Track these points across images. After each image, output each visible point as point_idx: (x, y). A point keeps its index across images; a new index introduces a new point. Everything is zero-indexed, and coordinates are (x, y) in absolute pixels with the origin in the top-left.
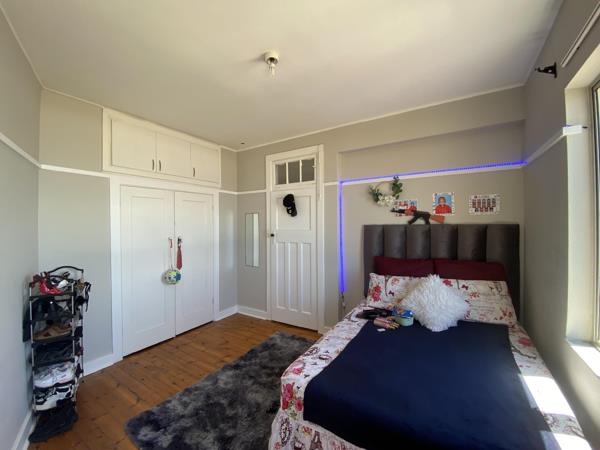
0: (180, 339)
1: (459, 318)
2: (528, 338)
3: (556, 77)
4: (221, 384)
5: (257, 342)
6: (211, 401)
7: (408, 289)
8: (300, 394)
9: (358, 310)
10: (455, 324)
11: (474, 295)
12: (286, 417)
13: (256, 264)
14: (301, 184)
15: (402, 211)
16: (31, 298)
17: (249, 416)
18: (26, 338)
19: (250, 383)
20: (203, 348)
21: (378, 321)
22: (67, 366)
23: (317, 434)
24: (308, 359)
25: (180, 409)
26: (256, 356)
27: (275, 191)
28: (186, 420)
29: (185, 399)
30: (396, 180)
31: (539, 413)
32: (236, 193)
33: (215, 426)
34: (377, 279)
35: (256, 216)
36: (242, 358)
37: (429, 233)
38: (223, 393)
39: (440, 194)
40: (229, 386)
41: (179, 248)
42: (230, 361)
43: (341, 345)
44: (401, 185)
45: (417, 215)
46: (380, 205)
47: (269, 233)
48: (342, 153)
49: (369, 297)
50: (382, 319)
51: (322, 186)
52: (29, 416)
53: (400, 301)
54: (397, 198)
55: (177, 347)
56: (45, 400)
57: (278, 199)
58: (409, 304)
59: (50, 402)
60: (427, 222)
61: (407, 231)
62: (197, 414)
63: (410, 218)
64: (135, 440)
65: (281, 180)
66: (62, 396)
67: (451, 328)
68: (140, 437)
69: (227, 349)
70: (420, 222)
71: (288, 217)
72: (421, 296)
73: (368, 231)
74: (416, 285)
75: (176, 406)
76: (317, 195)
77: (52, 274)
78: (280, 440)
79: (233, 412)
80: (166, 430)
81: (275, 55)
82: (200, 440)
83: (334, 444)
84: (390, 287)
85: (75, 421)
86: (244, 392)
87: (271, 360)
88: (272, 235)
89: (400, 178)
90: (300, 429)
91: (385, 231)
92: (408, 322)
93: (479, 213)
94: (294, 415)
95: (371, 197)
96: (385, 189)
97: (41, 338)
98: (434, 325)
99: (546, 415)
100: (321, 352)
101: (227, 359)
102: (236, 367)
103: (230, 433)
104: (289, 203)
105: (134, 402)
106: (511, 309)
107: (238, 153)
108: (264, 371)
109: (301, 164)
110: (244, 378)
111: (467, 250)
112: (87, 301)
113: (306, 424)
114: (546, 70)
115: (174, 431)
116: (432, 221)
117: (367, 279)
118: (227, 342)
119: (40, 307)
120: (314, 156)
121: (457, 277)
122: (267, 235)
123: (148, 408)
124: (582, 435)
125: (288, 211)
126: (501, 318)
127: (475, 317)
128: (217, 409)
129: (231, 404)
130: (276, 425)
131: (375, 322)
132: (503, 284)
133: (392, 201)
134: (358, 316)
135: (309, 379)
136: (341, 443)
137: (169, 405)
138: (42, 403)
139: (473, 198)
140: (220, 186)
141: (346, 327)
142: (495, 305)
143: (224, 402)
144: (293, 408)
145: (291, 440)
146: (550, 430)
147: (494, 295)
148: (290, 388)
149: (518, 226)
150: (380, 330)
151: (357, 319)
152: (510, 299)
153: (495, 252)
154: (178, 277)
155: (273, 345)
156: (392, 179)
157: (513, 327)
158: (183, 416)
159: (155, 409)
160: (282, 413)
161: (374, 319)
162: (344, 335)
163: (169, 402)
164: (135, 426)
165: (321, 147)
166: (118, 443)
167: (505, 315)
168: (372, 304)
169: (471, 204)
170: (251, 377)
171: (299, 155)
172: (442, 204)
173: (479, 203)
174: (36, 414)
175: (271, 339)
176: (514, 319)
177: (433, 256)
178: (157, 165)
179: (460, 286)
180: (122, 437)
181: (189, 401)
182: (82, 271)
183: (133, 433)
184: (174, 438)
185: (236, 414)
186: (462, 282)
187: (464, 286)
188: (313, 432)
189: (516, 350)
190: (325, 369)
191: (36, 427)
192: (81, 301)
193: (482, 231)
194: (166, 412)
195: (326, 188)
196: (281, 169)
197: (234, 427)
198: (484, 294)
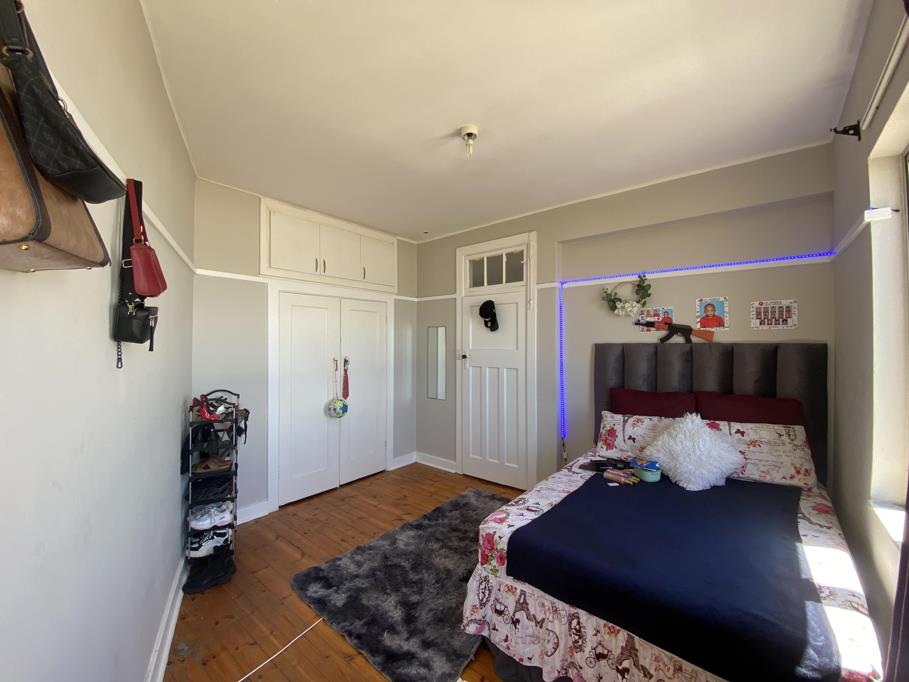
0: (345, 490)
1: (728, 473)
2: (830, 504)
3: (859, 139)
4: (401, 545)
5: (445, 499)
6: (390, 563)
7: (655, 433)
8: (503, 545)
9: (583, 460)
10: (722, 483)
11: (753, 443)
12: (485, 574)
13: (441, 395)
14: (505, 286)
15: (650, 325)
16: (191, 424)
17: (437, 582)
18: (184, 469)
19: (436, 546)
20: (374, 503)
21: (609, 474)
22: (224, 507)
23: (523, 593)
24: (513, 510)
25: (353, 568)
26: (444, 516)
27: (469, 297)
28: (362, 581)
29: (358, 558)
30: (642, 280)
31: (813, 584)
32: (416, 300)
33: (396, 590)
34: (611, 420)
35: (441, 331)
36: (425, 517)
37: (690, 355)
38: (404, 554)
39: (708, 300)
40: (412, 548)
41: (346, 371)
42: (410, 519)
43: (556, 498)
44: (649, 286)
45: (674, 329)
46: (618, 315)
47: (459, 354)
48: (562, 242)
49: (600, 444)
50: (616, 472)
51: (534, 288)
52: (182, 563)
53: (642, 449)
54: (644, 304)
55: (343, 500)
56: (201, 546)
57: (472, 307)
58: (655, 453)
59: (206, 549)
60: (688, 340)
61: (657, 352)
62: (374, 574)
63: (663, 333)
64: (303, 596)
65: (477, 282)
66: (219, 541)
67: (714, 488)
68: (309, 594)
69: (405, 505)
70: (678, 339)
71: (486, 332)
72: (672, 442)
73: (601, 351)
74: (667, 428)
75: (347, 564)
76: (528, 302)
77: (209, 397)
78: (477, 603)
79: (417, 577)
80: (338, 588)
81: (473, 130)
82: (379, 602)
83: (543, 604)
84: (630, 431)
85: (234, 573)
86: (430, 556)
87: (464, 522)
88: (464, 357)
89: (648, 276)
90: (502, 589)
91: (626, 351)
92: (653, 477)
93: (766, 327)
94: (495, 571)
95: (605, 303)
96: (626, 292)
97: (200, 470)
98: (689, 481)
99: (820, 588)
100: (530, 503)
101: (406, 517)
102: (419, 527)
103: (414, 598)
104: (488, 313)
105: (299, 557)
106: (810, 465)
107: (418, 245)
108: (454, 534)
109: (505, 260)
110: (429, 540)
111: (747, 379)
112: (246, 430)
113: (510, 581)
114: (845, 131)
115: (350, 589)
116: (694, 339)
117: (598, 419)
118: (405, 496)
119: (200, 434)
120: (523, 248)
121: (730, 419)
122: (457, 357)
123: (316, 565)
124: (866, 612)
125: (486, 324)
126: (792, 477)
127: (753, 474)
128: (398, 572)
129: (415, 568)
130: (473, 584)
131: (606, 474)
132: (799, 430)
133: (635, 310)
134: (581, 467)
135: (514, 529)
136: (553, 603)
137: (339, 563)
138: (196, 549)
139: (756, 304)
140: (396, 291)
141: (565, 479)
142: (784, 458)
143: (406, 564)
144: (494, 563)
145: (491, 602)
146: (820, 602)
147: (784, 444)
148: (490, 538)
149: (825, 346)
150: (611, 484)
151: (581, 471)
152: (809, 452)
153: (790, 382)
154: (345, 409)
155: (465, 505)
156: (635, 278)
157: (810, 490)
158: (357, 576)
159: (323, 566)
160: (480, 571)
161: (604, 470)
162: (562, 487)
163: (340, 559)
164: (302, 582)
165: (534, 235)
166: (284, 598)
167: (798, 472)
168: (603, 453)
169: (753, 314)
170: (438, 540)
171: (503, 247)
172: (710, 313)
173: (766, 312)
174: (190, 562)
175: (463, 497)
176: (812, 480)
177: (696, 388)
178: (320, 266)
179: (733, 431)
180: (288, 593)
181: (362, 560)
182: (238, 395)
183: (301, 589)
184: (347, 598)
185: (421, 579)
186: (736, 426)
187: (738, 431)
188: (518, 591)
189: (804, 518)
190: (534, 521)
191: (189, 578)
192: (241, 431)
193: (770, 354)
194: (336, 570)
195: (540, 291)
196: (476, 265)
197: (420, 592)
198: (768, 443)
